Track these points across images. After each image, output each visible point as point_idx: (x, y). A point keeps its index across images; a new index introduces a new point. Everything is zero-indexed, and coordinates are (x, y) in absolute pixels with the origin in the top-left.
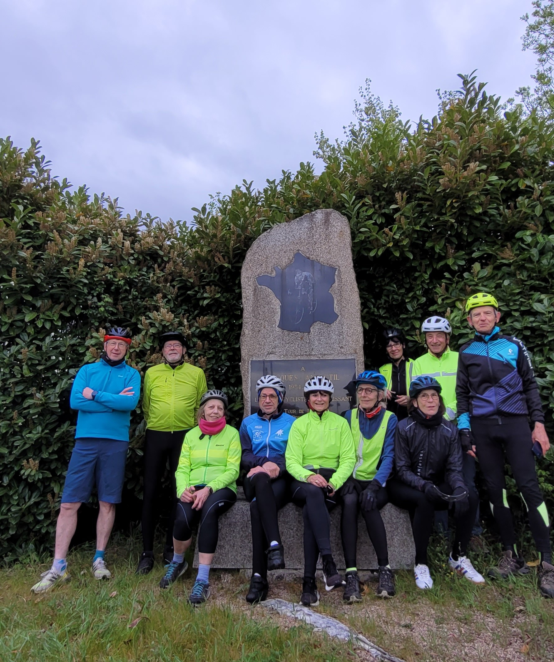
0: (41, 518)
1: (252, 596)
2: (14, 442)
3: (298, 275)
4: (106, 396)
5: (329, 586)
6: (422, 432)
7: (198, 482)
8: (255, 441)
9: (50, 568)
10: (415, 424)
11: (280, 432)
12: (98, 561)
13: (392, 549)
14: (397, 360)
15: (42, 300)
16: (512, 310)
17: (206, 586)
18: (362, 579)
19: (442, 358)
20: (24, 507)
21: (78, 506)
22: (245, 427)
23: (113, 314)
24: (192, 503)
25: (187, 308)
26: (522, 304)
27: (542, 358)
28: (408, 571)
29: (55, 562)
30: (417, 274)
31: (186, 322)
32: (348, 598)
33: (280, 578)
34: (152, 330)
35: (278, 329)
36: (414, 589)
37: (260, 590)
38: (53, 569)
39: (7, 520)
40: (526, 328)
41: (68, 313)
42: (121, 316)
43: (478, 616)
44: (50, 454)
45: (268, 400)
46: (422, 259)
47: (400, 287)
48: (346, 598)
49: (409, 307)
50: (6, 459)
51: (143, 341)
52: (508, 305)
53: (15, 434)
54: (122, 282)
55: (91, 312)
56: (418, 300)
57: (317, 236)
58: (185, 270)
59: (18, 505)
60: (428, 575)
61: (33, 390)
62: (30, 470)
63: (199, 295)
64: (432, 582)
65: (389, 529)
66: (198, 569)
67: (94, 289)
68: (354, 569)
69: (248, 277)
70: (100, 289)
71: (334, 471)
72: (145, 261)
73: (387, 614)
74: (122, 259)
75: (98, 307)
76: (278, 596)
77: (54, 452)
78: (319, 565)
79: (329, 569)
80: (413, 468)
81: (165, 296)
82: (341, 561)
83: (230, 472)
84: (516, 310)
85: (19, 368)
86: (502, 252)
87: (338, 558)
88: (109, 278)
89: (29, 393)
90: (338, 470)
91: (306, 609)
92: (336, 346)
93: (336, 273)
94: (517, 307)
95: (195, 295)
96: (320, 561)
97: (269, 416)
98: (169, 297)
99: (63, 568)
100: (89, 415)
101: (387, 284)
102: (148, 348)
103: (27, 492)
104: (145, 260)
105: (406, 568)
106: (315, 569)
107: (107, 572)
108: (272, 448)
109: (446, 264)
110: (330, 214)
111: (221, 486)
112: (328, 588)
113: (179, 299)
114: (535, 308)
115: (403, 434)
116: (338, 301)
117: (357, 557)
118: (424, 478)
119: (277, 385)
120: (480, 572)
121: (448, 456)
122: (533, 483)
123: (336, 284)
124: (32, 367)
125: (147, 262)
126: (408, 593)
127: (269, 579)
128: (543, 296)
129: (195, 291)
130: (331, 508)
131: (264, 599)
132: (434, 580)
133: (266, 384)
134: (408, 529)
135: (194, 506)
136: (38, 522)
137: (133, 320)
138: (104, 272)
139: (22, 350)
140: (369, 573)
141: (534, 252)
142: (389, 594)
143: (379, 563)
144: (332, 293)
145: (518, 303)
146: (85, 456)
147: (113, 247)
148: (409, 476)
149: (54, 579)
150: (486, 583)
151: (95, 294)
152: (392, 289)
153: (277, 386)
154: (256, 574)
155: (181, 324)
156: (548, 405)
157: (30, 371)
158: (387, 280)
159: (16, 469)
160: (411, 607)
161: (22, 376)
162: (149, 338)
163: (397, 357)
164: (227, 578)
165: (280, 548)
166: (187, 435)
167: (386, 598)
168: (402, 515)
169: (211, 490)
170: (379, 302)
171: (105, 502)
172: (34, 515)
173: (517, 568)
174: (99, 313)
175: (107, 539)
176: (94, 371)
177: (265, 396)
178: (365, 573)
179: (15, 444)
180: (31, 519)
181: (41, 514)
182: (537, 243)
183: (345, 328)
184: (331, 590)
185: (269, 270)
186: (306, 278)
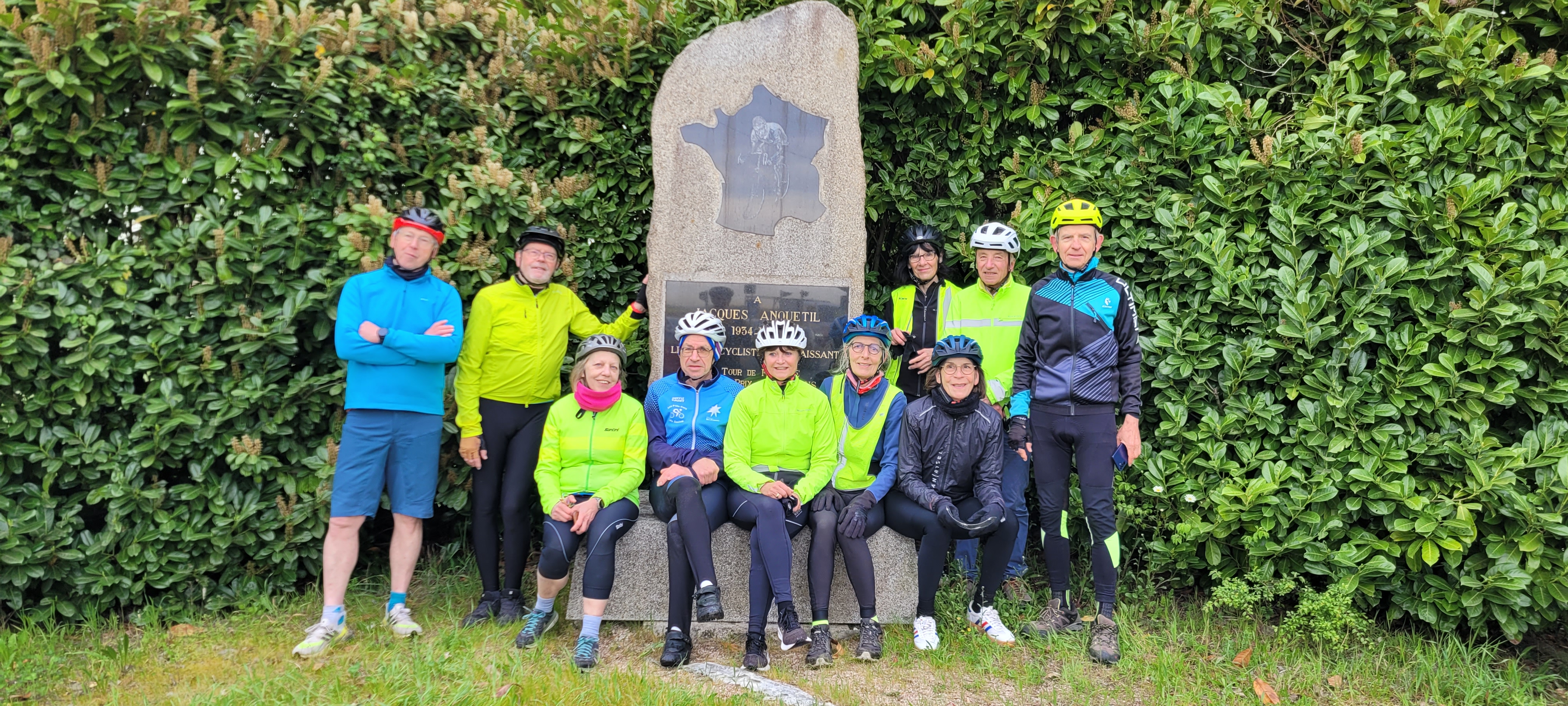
0: (270, 537)
1: (669, 658)
2: (207, 403)
3: (757, 128)
4: (403, 337)
5: (786, 643)
6: (945, 422)
7: (579, 489)
8: (671, 425)
9: (318, 619)
10: (936, 409)
11: (715, 410)
12: (399, 610)
13: (884, 594)
14: (924, 283)
15: (246, 129)
16: (1121, 217)
17: (595, 645)
18: (834, 636)
19: (997, 295)
20: (239, 519)
21: (360, 521)
22: (656, 397)
23: (387, 163)
24: (571, 523)
25: (531, 152)
26: (1138, 208)
27: (1156, 304)
28: (905, 626)
29: (326, 610)
30: (973, 128)
31: (535, 189)
32: (814, 662)
33: (708, 634)
34: (472, 203)
35: (716, 226)
36: (911, 650)
37: (682, 650)
38: (325, 621)
39: (208, 541)
40: (1140, 250)
41: (300, 158)
42: (405, 170)
43: (993, 683)
44: (279, 426)
45: (695, 357)
46: (986, 99)
47: (941, 146)
48: (810, 661)
49: (953, 186)
50: (196, 434)
51: (451, 222)
52: (1116, 206)
53: (204, 387)
54: (405, 101)
55: (347, 161)
56: (971, 175)
57: (798, 55)
58: (530, 77)
59: (225, 515)
60: (934, 631)
61: (240, 308)
62: (244, 455)
63: (558, 132)
64: (938, 640)
65: (883, 565)
66: (581, 622)
67: (351, 114)
68: (826, 622)
69: (665, 125)
70: (361, 113)
71: (801, 475)
72: (445, 50)
73: (867, 682)
74: (400, 45)
75: (360, 152)
76: (707, 658)
77: (286, 423)
78: (773, 614)
79: (788, 620)
80: (924, 475)
81: (491, 132)
82: (803, 610)
83: (631, 473)
84: (1129, 218)
85: (208, 266)
86: (1121, 106)
87: (802, 607)
88: (379, 91)
89: (232, 313)
90: (809, 475)
91: (751, 675)
92: (818, 262)
93: (827, 129)
94: (1130, 213)
95: (551, 131)
96: (774, 609)
97: (696, 383)
98: (498, 131)
99: (341, 621)
100: (373, 369)
101: (919, 140)
102: (463, 235)
103: (235, 494)
104: (446, 48)
105: (902, 621)
106: (764, 622)
107: (415, 627)
108: (700, 436)
109: (1025, 117)
110: (824, 12)
111: (617, 497)
112: (784, 647)
113: (517, 134)
114: (1158, 217)
115: (914, 424)
116: (826, 182)
117: (831, 605)
118: (941, 492)
119: (712, 331)
120: (1011, 628)
121: (981, 460)
122: (1105, 504)
123: (825, 150)
124: (237, 265)
125: (448, 53)
126: (901, 655)
127: (692, 634)
128: (1175, 197)
129: (550, 122)
130: (794, 533)
131: (686, 663)
132: (942, 639)
133: (692, 330)
134: (911, 566)
135: (573, 529)
136: (262, 544)
137: (427, 175)
138: (368, 78)
139: (214, 232)
140: (847, 628)
141: (1173, 116)
142: (873, 656)
143: (862, 615)
144: (818, 166)
145: (1132, 205)
146: (368, 439)
147: (381, 22)
148: (917, 488)
149: (329, 637)
150: (1016, 644)
151: (353, 124)
152: (927, 150)
153: (712, 333)
154: (675, 628)
155: (524, 191)
156: (1149, 382)
157: (234, 274)
158: (919, 131)
159: (218, 452)
160: (902, 672)
161: (217, 281)
162: (465, 217)
163: (925, 276)
164: (623, 635)
165: (716, 591)
166: (553, 409)
167: (867, 661)
168: (904, 546)
169: (601, 504)
170: (900, 171)
171: (407, 515)
172: (255, 532)
173: (1065, 623)
174: (363, 163)
175: (410, 575)
176: (374, 288)
177: (691, 348)
178: (840, 628)
179: (211, 407)
180: (251, 540)
181: (268, 530)
182: (1181, 97)
183: (835, 230)
184: (787, 652)
185: (705, 114)
186: (772, 134)
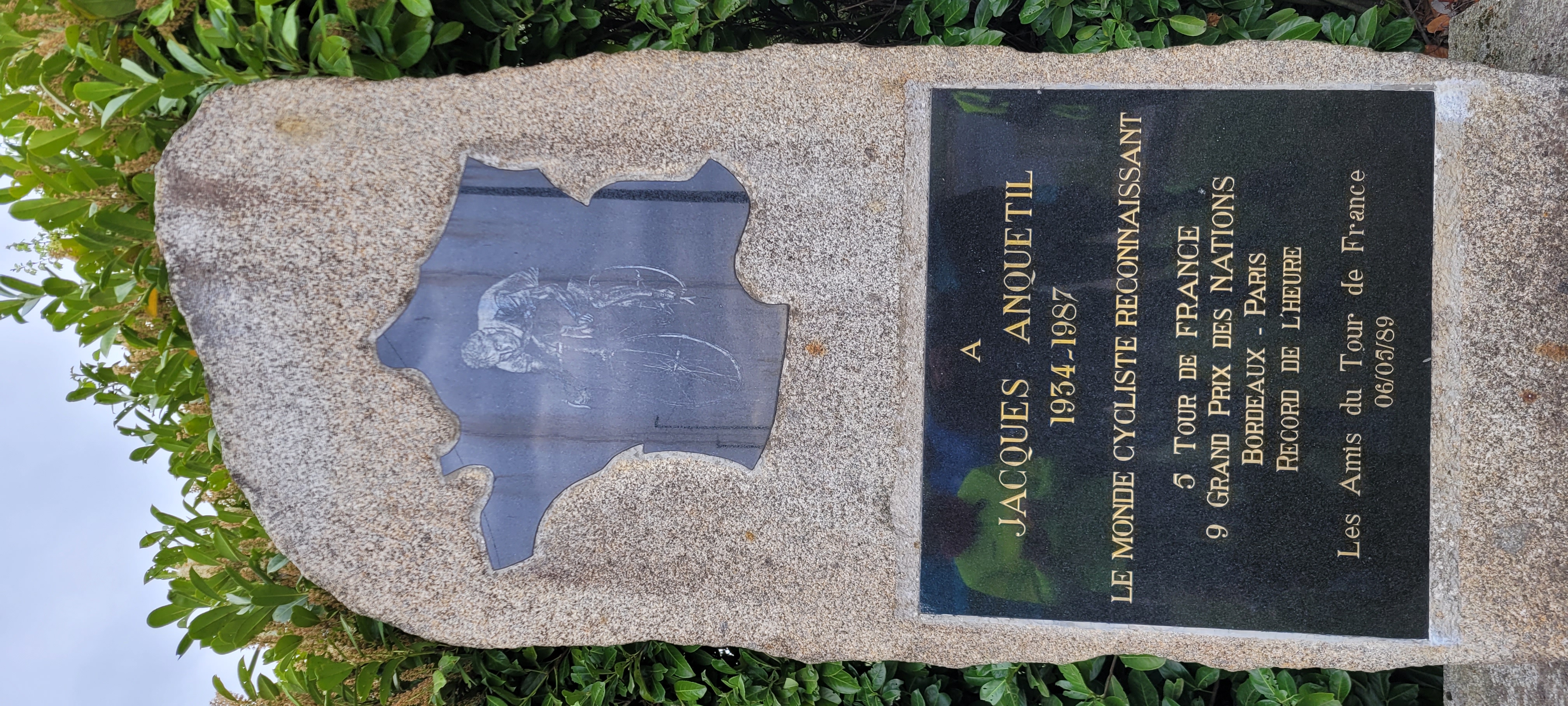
69: (488, 613)
93: (493, 160)
110: (183, 175)
123: (548, 166)
144: (594, 186)
185: (455, 499)
186: (509, 315)
